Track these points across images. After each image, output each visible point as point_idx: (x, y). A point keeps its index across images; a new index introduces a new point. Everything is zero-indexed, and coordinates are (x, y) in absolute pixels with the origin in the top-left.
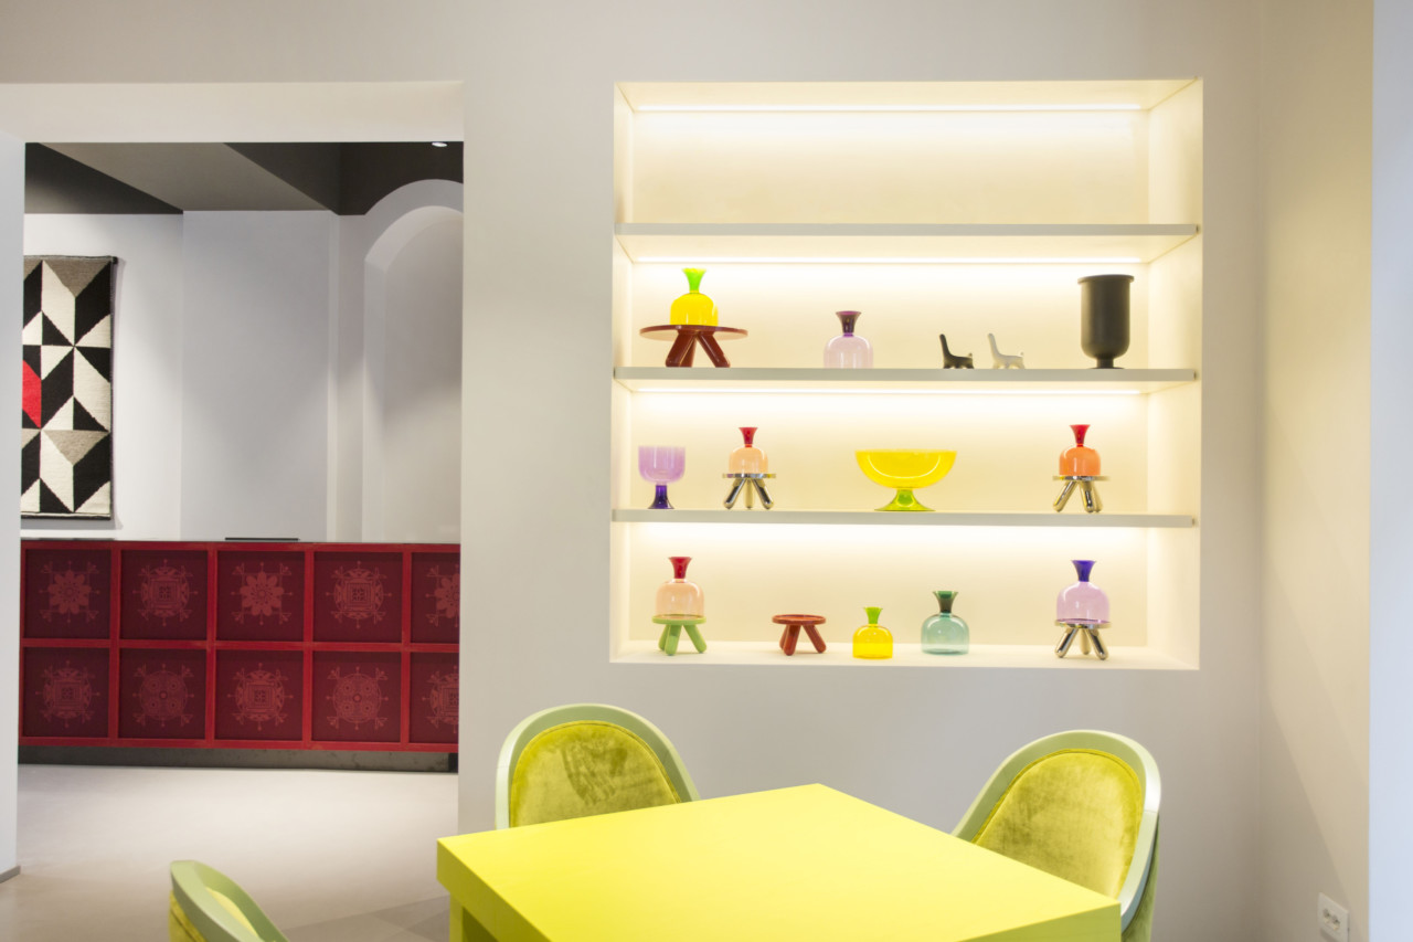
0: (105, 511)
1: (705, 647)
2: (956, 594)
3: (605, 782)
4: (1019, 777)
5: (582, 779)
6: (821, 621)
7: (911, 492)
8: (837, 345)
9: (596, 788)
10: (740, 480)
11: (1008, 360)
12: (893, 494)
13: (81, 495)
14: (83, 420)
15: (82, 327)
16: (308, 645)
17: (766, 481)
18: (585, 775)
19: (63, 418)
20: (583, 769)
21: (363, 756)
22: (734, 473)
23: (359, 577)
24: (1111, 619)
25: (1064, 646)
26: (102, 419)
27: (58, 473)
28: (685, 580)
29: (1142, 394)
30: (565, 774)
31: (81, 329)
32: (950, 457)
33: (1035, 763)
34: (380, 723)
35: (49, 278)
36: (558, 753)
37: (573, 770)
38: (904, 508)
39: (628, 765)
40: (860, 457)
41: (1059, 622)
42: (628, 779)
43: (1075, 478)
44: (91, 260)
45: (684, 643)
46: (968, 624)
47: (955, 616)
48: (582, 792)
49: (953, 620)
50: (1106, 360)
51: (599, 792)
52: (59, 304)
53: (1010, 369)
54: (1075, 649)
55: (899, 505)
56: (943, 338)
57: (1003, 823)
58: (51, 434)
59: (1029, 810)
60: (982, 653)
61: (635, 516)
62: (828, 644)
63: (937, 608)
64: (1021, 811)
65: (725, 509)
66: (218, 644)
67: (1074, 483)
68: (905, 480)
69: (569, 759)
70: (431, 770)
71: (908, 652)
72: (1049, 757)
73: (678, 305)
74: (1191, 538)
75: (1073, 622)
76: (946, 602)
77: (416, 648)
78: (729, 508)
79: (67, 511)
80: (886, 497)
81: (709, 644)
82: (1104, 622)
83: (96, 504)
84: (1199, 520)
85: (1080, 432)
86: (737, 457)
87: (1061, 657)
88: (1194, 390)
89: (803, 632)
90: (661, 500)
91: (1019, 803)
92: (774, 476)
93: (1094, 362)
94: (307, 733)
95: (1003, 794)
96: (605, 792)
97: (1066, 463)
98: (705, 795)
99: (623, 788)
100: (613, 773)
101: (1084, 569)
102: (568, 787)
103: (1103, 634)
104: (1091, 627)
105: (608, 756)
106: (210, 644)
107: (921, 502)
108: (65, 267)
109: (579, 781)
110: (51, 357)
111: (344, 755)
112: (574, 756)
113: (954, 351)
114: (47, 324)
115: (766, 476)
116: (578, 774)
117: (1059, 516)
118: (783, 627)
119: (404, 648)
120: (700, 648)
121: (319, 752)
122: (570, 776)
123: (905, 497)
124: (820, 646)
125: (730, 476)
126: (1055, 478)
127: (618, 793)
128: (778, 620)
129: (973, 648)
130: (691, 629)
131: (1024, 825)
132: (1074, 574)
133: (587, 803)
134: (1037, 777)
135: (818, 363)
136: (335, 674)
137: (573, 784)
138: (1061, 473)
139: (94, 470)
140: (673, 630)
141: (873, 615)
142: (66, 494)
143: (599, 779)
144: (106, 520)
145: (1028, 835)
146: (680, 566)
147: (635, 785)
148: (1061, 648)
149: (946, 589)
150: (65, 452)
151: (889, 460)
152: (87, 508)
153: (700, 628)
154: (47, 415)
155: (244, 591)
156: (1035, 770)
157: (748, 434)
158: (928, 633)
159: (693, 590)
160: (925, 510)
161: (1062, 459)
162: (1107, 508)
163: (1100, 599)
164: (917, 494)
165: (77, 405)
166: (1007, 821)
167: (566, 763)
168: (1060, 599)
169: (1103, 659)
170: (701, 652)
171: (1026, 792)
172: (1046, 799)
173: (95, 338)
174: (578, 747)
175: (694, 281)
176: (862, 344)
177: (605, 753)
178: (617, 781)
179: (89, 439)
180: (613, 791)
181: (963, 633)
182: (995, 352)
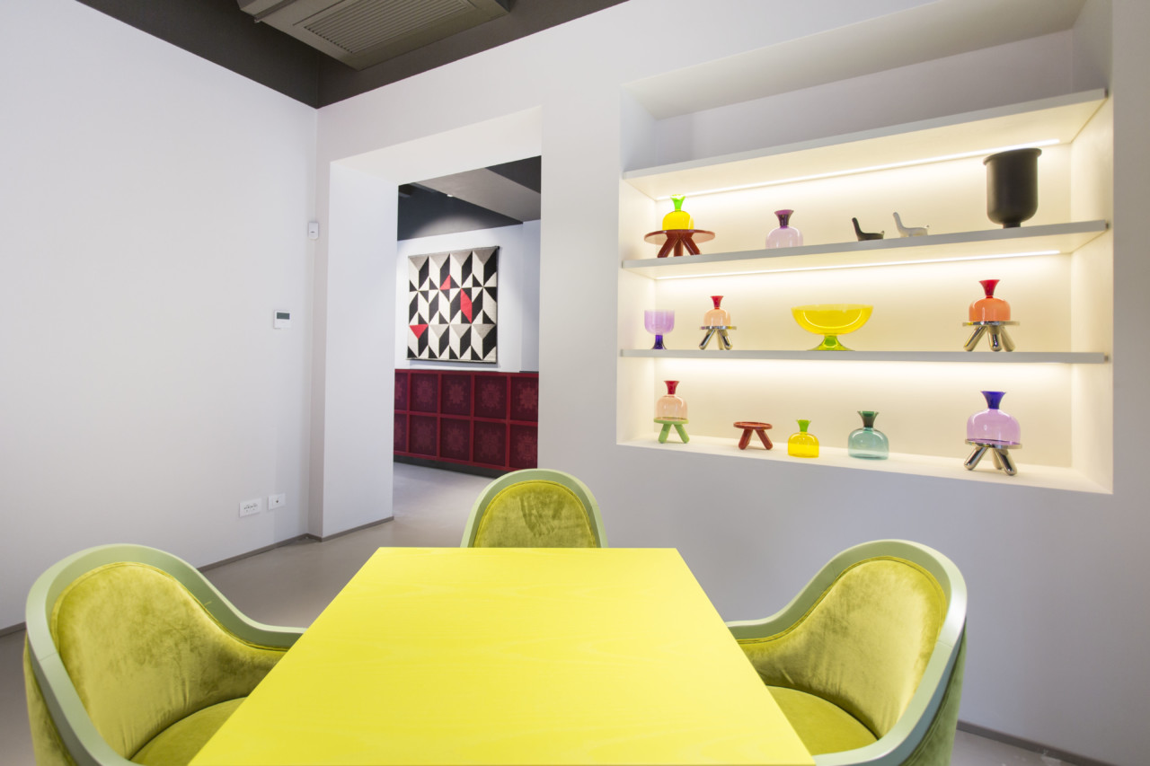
0: (494, 360)
1: (688, 440)
2: (877, 413)
3: (549, 522)
4: (844, 573)
5: (533, 518)
6: (769, 427)
7: (836, 337)
8: (774, 234)
9: (542, 525)
10: (710, 331)
11: (914, 231)
12: (821, 339)
13: (486, 352)
14: (486, 320)
15: (486, 278)
17: (728, 331)
18: (536, 517)
19: (479, 318)
20: (534, 512)
22: (706, 326)
24: (1022, 441)
25: (973, 461)
26: (493, 319)
27: (477, 343)
28: (675, 395)
29: (1062, 254)
30: (521, 514)
31: (486, 279)
32: (869, 311)
33: (860, 564)
35: (475, 258)
36: (518, 499)
37: (527, 512)
38: (831, 348)
39: (564, 512)
40: (796, 313)
41: (969, 441)
42: (564, 523)
43: (982, 323)
44: (489, 249)
45: (673, 435)
46: (887, 435)
47: (876, 431)
48: (532, 527)
49: (874, 433)
50: (1012, 223)
51: (544, 529)
52: (478, 269)
53: (915, 237)
55: (825, 346)
56: (855, 221)
57: (825, 611)
58: (475, 326)
59: (848, 606)
60: (900, 460)
61: (642, 354)
62: (773, 443)
63: (861, 424)
64: (842, 605)
65: (699, 349)
66: (511, 421)
67: (983, 328)
68: (831, 329)
69: (526, 504)
71: (834, 454)
72: (873, 560)
74: (1105, 373)
75: (980, 442)
76: (868, 420)
78: (703, 349)
79: (479, 359)
80: (816, 342)
81: (691, 437)
82: (1014, 443)
83: (490, 357)
84: (1112, 357)
85: (990, 286)
86: (709, 315)
87: (970, 469)
88: (1106, 239)
89: (754, 433)
90: (659, 344)
91: (841, 596)
92: (734, 328)
95: (829, 585)
96: (547, 529)
97: (976, 311)
98: (611, 545)
99: (560, 528)
100: (554, 517)
101: (994, 399)
102: (522, 523)
103: (1012, 455)
104: (999, 447)
105: (552, 506)
106: (507, 421)
107: (842, 343)
108: (480, 252)
109: (530, 520)
110: (475, 292)
112: (528, 502)
113: (864, 230)
114: (474, 279)
115: (727, 328)
116: (530, 515)
117: (969, 352)
118: (742, 430)
120: (685, 440)
122: (525, 515)
123: (830, 340)
124: (768, 445)
125: (703, 328)
126: (965, 324)
127: (556, 530)
128: (738, 425)
129: (891, 455)
130: (679, 428)
131: (843, 618)
133: (535, 535)
134: (858, 576)
137: (526, 521)
138: (971, 319)
139: (490, 341)
140: (666, 428)
141: (804, 426)
142: (480, 352)
143: (545, 520)
144: (494, 364)
145: (846, 628)
146: (672, 386)
147: (567, 528)
148: (970, 462)
149: (868, 409)
150: (479, 334)
152: (488, 359)
153: (685, 427)
154: (474, 317)
155: (521, 396)
156: (857, 570)
157: (717, 301)
158: (853, 442)
159: (679, 402)
160: (846, 350)
161: (971, 309)
163: (1011, 425)
164: (841, 339)
165: (484, 314)
166: (829, 611)
167: (523, 506)
168: (969, 422)
169: (1011, 475)
170: (685, 442)
171: (847, 588)
172: (863, 598)
173: (491, 283)
174: (532, 496)
175: (679, 203)
176: (794, 233)
177: (550, 503)
178: (556, 523)
179: (488, 327)
180: (553, 529)
181: (883, 443)
182: (900, 226)
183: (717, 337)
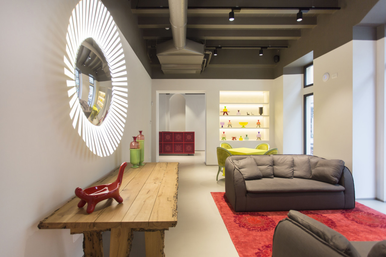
11: (253, 114)
16: (173, 143)
21: (179, 154)
23: (178, 135)
32: (247, 123)
34: (181, 151)
38: (243, 127)
40: (239, 123)
50: (261, 115)
53: (253, 115)
54: (258, 140)
56: (247, 112)
68: (243, 125)
70: (186, 156)
73: (224, 110)
74: (268, 130)
76: (247, 136)
77: (185, 143)
84: (269, 128)
85: (258, 120)
88: (269, 117)
90: (222, 127)
93: (260, 115)
94: (173, 152)
97: (257, 123)
101: (259, 133)
111: (177, 154)
117: (257, 128)
119: (184, 143)
120: (226, 140)
121: (175, 154)
124: (236, 140)
131: (260, 148)
132: (258, 133)
135: (236, 115)
136: (176, 146)
146: (224, 133)
151: (242, 123)
156: (260, 145)
157: (230, 121)
160: (245, 128)
162: (261, 127)
163: (260, 135)
164: (245, 126)
175: (225, 107)
181: (248, 138)
182: (252, 114)
183: (230, 126)
